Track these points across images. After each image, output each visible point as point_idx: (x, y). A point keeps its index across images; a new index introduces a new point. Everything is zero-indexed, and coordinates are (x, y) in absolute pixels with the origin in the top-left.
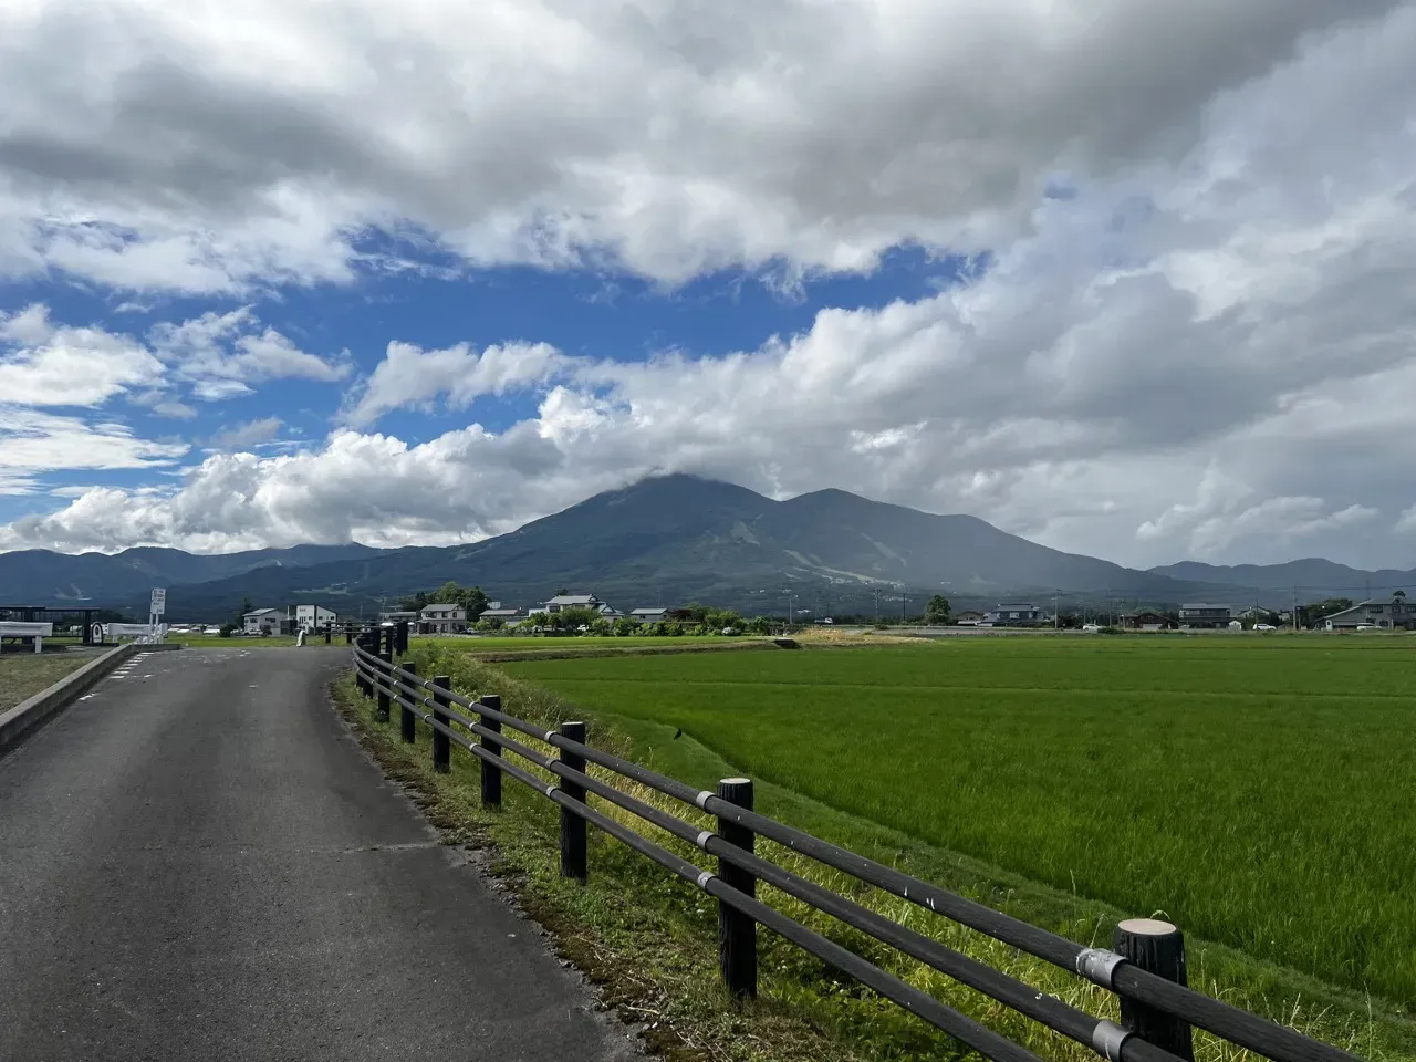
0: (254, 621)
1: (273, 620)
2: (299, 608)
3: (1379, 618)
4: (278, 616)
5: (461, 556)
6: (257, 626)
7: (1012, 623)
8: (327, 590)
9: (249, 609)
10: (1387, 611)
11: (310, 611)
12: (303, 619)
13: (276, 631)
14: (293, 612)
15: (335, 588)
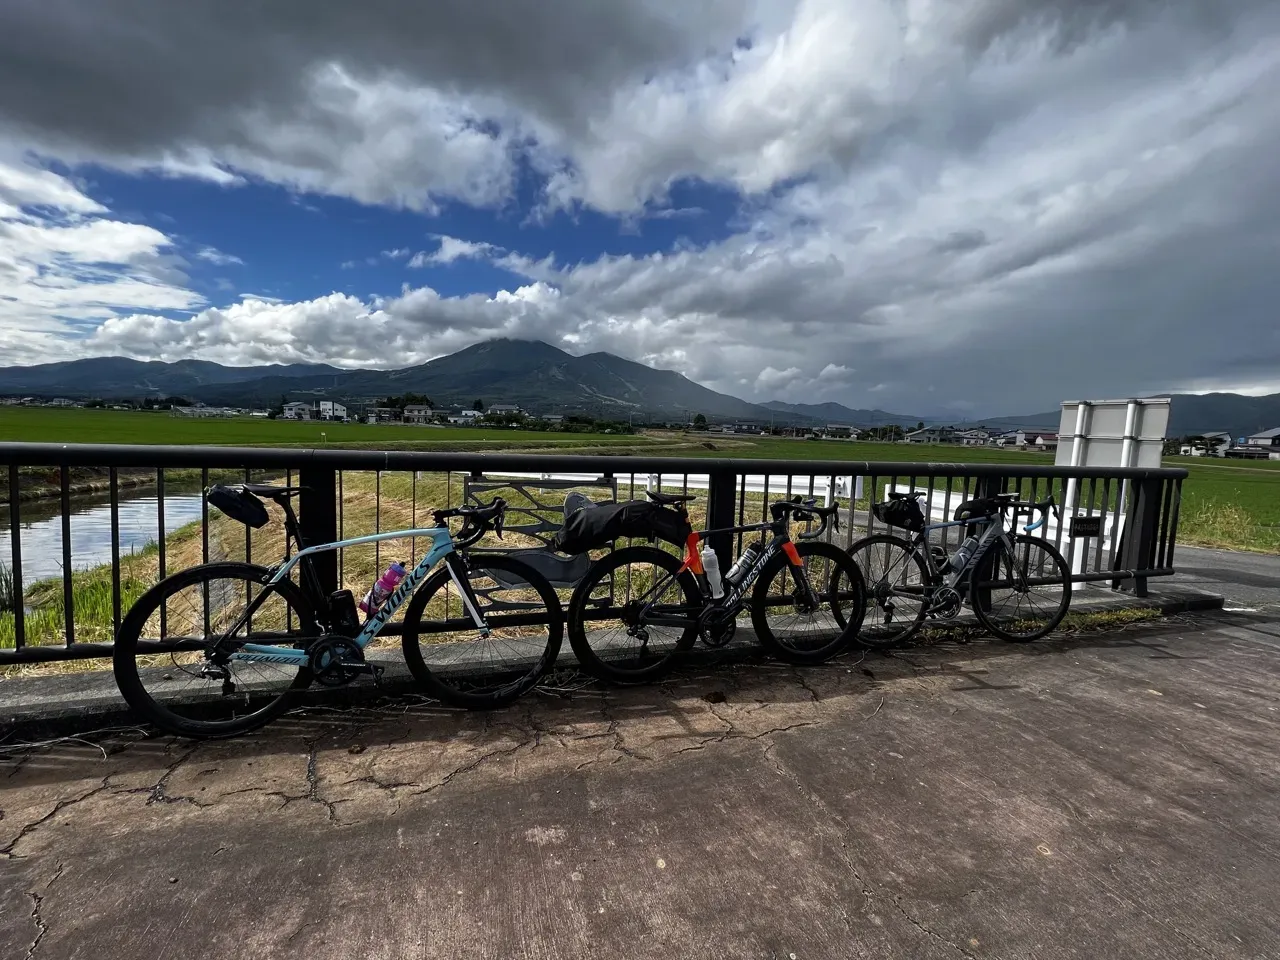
0: (291, 409)
1: (303, 410)
2: (321, 403)
3: (932, 437)
4: (307, 407)
5: (392, 377)
6: (293, 413)
7: (744, 431)
8: (312, 392)
9: (286, 402)
10: (937, 433)
11: (329, 405)
12: (324, 410)
13: (307, 417)
14: (318, 405)
15: (319, 391)
